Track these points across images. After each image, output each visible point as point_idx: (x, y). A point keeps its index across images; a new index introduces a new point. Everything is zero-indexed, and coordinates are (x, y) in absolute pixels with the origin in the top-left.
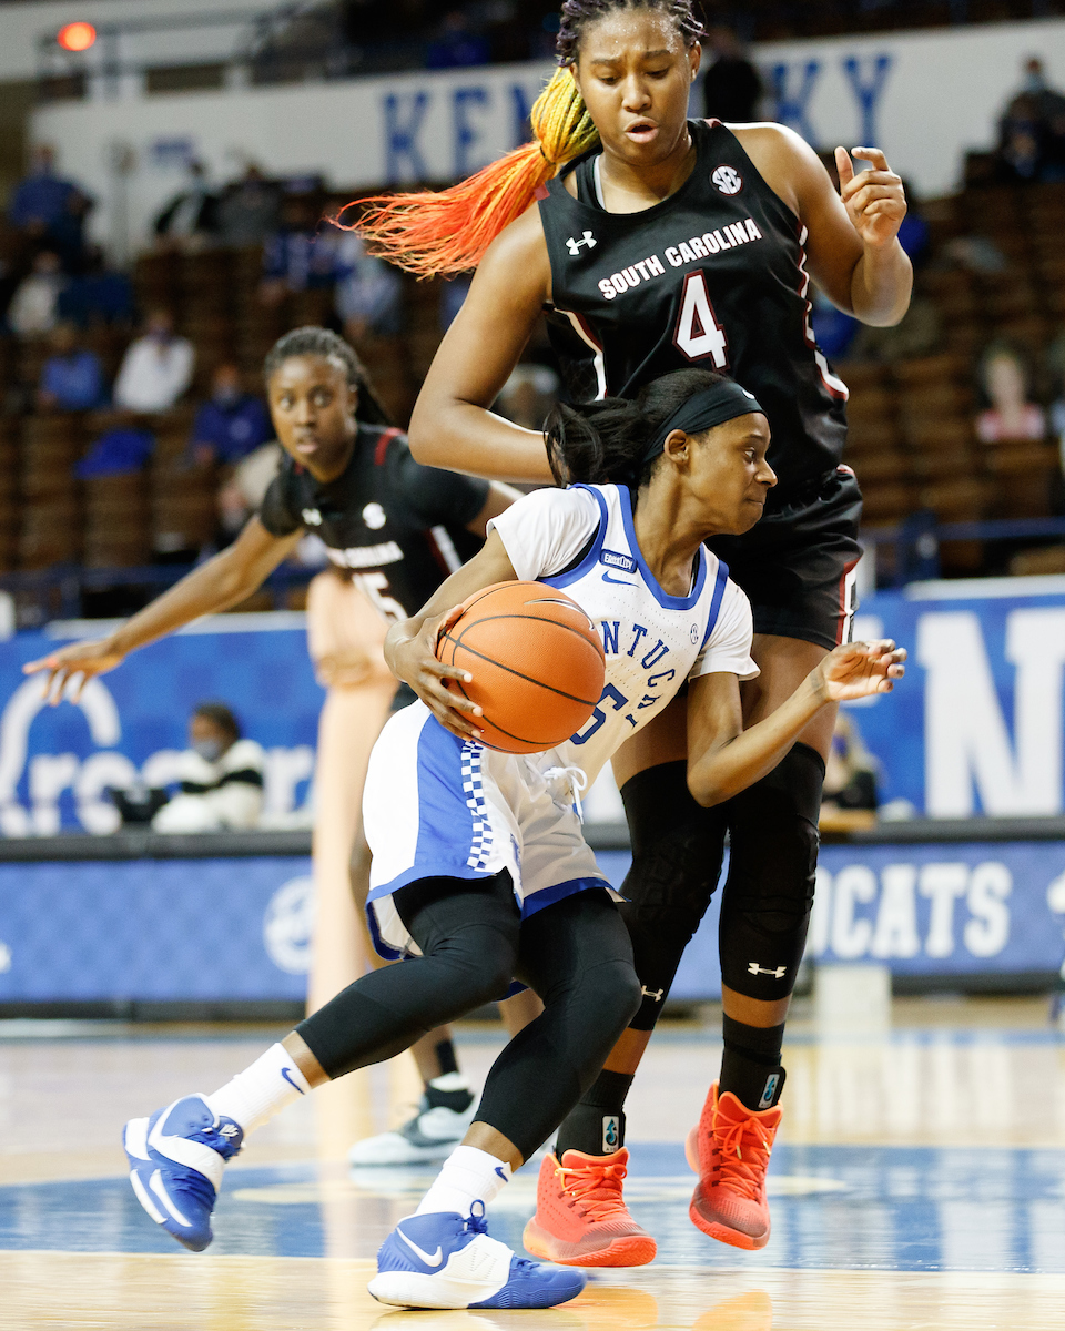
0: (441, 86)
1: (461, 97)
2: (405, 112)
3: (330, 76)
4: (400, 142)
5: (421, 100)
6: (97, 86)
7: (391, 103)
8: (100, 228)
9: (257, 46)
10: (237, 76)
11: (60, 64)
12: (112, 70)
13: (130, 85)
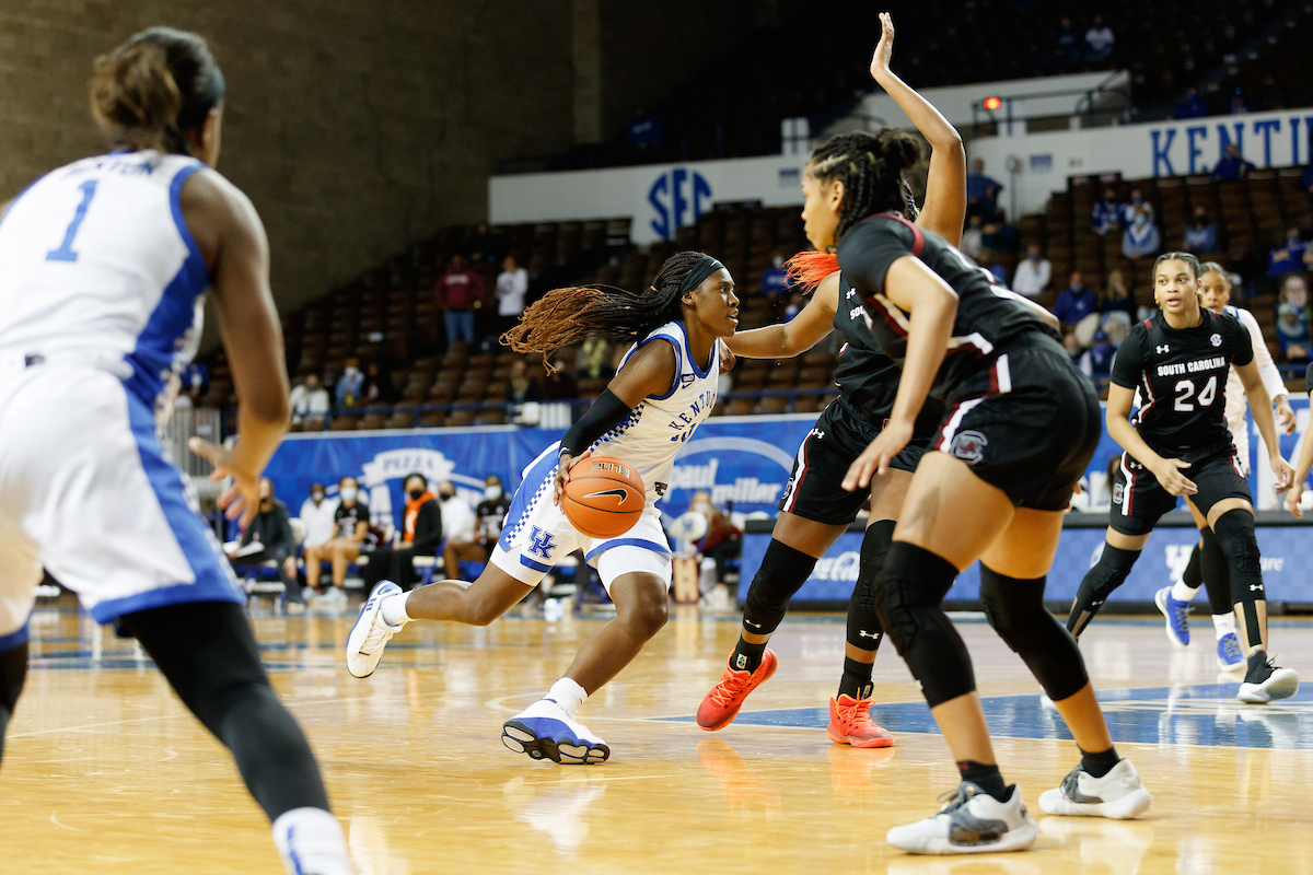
0: (1181, 127)
1: (1191, 132)
2: (1163, 140)
3: (1122, 123)
4: (1160, 155)
5: (1171, 133)
6: (1003, 128)
7: (1156, 135)
8: (1004, 200)
9: (1085, 106)
10: (1075, 122)
11: (983, 117)
12: (1010, 120)
13: (1019, 127)
